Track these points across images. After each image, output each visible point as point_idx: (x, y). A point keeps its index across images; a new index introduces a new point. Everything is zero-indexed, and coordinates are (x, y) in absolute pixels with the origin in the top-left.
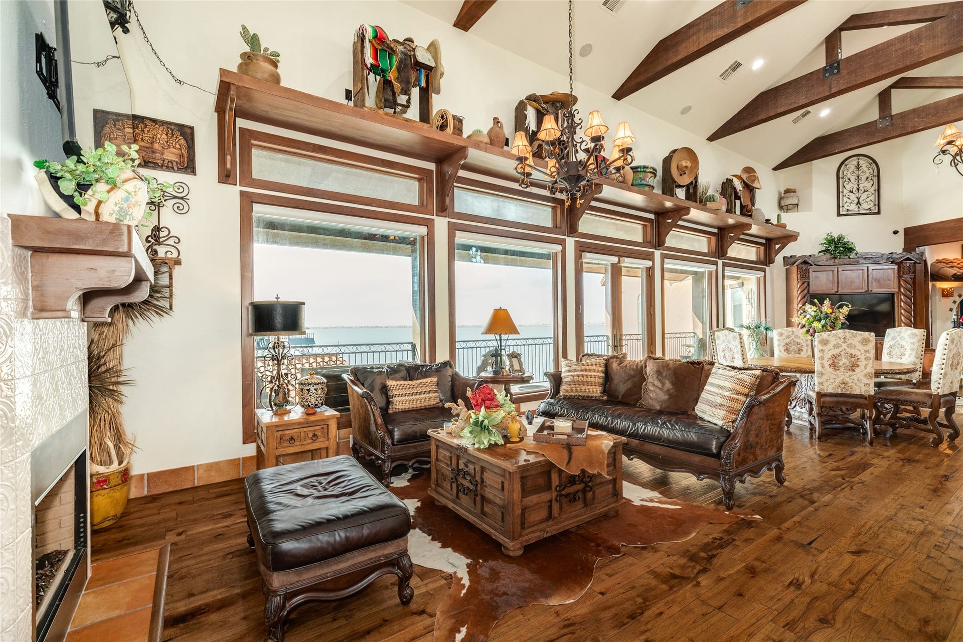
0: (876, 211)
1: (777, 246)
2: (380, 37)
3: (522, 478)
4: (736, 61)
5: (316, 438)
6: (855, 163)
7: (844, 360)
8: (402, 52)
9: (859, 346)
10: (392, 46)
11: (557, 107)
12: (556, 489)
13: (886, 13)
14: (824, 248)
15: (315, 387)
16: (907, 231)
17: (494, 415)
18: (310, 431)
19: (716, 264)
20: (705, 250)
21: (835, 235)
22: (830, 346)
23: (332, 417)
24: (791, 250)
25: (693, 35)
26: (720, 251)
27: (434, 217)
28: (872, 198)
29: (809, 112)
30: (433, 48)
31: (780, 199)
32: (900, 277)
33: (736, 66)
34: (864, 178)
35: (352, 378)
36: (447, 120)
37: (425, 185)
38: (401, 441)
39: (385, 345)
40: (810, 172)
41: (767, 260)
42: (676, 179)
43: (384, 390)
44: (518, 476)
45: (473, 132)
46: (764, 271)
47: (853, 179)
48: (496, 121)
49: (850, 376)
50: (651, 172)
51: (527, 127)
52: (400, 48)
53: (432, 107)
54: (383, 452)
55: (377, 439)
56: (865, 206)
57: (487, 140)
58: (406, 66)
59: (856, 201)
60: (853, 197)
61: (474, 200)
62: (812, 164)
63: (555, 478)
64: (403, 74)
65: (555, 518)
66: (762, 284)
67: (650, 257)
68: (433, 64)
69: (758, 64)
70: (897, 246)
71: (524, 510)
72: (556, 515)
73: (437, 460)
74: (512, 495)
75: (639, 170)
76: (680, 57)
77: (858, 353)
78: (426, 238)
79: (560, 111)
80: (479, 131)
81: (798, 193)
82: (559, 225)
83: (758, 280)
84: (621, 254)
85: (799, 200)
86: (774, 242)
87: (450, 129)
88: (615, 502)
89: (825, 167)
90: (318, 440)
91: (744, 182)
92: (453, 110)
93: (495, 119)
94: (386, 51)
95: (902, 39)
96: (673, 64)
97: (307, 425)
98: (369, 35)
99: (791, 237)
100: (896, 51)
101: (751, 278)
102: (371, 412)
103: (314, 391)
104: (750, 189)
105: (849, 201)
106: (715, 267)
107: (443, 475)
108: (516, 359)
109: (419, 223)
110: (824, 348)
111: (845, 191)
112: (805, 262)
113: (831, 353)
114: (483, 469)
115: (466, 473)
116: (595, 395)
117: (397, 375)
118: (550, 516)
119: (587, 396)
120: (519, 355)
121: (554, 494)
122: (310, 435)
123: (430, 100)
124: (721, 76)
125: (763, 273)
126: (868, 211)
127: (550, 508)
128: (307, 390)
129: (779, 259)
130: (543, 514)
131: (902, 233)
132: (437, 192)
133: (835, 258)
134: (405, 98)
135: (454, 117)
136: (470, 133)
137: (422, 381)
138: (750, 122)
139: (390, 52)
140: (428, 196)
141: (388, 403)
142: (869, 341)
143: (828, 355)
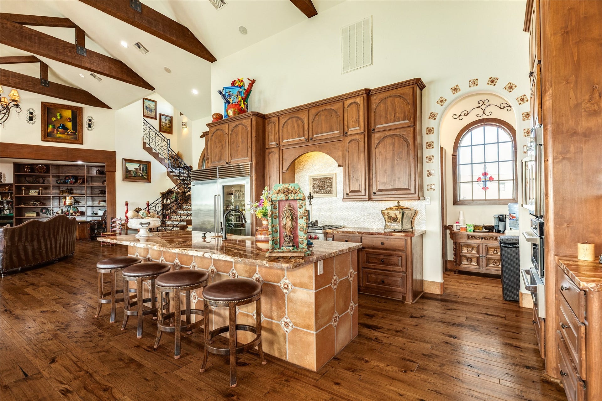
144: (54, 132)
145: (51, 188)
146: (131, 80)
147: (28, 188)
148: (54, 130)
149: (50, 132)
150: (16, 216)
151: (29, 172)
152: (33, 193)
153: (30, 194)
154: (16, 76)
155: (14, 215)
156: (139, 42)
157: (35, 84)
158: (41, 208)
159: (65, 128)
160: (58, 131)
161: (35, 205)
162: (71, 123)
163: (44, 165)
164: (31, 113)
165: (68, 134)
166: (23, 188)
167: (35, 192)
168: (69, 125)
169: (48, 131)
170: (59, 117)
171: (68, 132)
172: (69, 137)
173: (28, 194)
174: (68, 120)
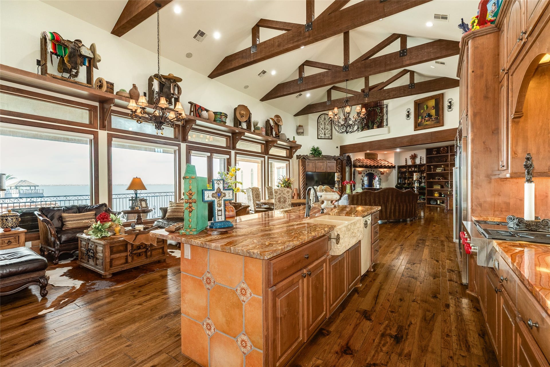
0: (331, 138)
1: (294, 150)
2: (57, 40)
3: (110, 247)
4: (264, 70)
5: (10, 243)
6: (324, 117)
7: (282, 199)
8: (72, 48)
9: (286, 194)
10: (66, 44)
11: (171, 81)
12: (130, 251)
13: (316, 63)
14: (311, 152)
15: (11, 218)
16: (341, 147)
17: (106, 224)
18: (7, 240)
19: (264, 157)
20: (260, 151)
21: (316, 147)
22: (278, 194)
23: (22, 232)
24: (299, 152)
25: (237, 58)
26: (266, 151)
27: (98, 130)
28: (329, 132)
29: (301, 94)
30: (93, 48)
31: (297, 129)
32: (337, 166)
33: (264, 72)
34: (327, 124)
35: (40, 213)
36: (102, 83)
37: (92, 113)
38: (65, 242)
39: (78, 197)
40: (307, 119)
41: (290, 156)
42: (239, 119)
43: (61, 219)
44: (108, 246)
45: (121, 90)
46: (289, 161)
47: (323, 124)
48: (134, 86)
49: (284, 205)
50: (223, 115)
51: (153, 90)
52: (72, 45)
53: (93, 77)
54: (54, 247)
55: (51, 242)
56: (327, 135)
57: (128, 95)
58: (74, 55)
59: (324, 133)
60: (323, 131)
61: (125, 122)
62: (308, 116)
63: (129, 248)
64: (73, 59)
65: (129, 263)
66: (288, 167)
67: (229, 153)
68: (92, 56)
69: (273, 73)
70: (337, 153)
71: (111, 260)
72: (130, 262)
73: (81, 247)
74: (105, 254)
75: (218, 114)
76: (232, 67)
77: (286, 196)
78: (93, 140)
79: (172, 84)
80: (124, 90)
81: (304, 128)
82: (177, 137)
83: (287, 165)
84: (212, 151)
85: (304, 131)
86: (293, 148)
87: (105, 88)
88: (163, 256)
89: (313, 117)
90: (12, 244)
91: (275, 122)
92: (106, 78)
93: (133, 85)
94: (62, 46)
95: (320, 74)
96: (231, 69)
97: (4, 237)
98: (49, 37)
99: (299, 146)
100: (318, 78)
101: (283, 165)
102: (49, 229)
103: (10, 220)
104: (278, 125)
105: (322, 133)
106: (264, 159)
107: (83, 253)
108: (144, 202)
109: (88, 133)
110: (276, 195)
111: (320, 129)
112: (304, 158)
113: (278, 197)
114: (97, 246)
115: (91, 249)
116: (180, 217)
117: (70, 211)
118: (127, 262)
119: (177, 218)
120: (146, 200)
121: (129, 253)
122: (6, 242)
123: (92, 73)
124: (259, 75)
125: (288, 162)
126: (328, 138)
127: (127, 259)
128: (6, 219)
129: (295, 156)
130: (123, 261)
131: (339, 148)
132: (100, 118)
133: (315, 157)
134: (75, 71)
135: (107, 82)
136: (118, 90)
137: (85, 213)
138: (275, 96)
139: (64, 46)
140: (94, 119)
141: (63, 225)
142: (289, 192)
143: (277, 198)
144: (422, 122)
145: (449, 166)
146: (452, 52)
147: (436, 167)
148: (422, 120)
149: (420, 122)
150: (427, 188)
151: (436, 154)
152: (439, 170)
153: (437, 171)
154: (394, 90)
155: (426, 187)
156: (435, 14)
157: (405, 90)
158: (444, 182)
159: (430, 116)
160: (425, 120)
161: (439, 180)
162: (434, 110)
163: (446, 147)
164: (408, 112)
165: (432, 120)
166: (432, 167)
167: (440, 170)
168: (433, 112)
169: (419, 122)
170: (425, 109)
171: (432, 119)
172: (433, 122)
173: (435, 171)
174: (432, 108)
